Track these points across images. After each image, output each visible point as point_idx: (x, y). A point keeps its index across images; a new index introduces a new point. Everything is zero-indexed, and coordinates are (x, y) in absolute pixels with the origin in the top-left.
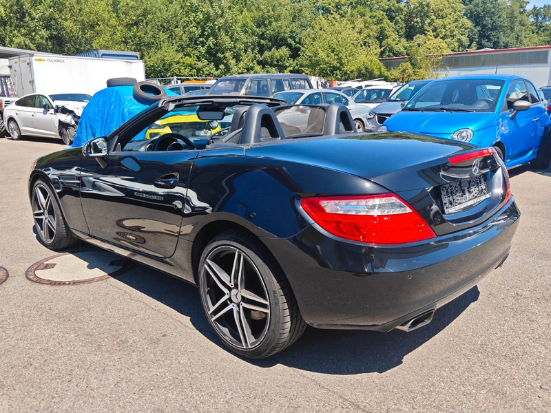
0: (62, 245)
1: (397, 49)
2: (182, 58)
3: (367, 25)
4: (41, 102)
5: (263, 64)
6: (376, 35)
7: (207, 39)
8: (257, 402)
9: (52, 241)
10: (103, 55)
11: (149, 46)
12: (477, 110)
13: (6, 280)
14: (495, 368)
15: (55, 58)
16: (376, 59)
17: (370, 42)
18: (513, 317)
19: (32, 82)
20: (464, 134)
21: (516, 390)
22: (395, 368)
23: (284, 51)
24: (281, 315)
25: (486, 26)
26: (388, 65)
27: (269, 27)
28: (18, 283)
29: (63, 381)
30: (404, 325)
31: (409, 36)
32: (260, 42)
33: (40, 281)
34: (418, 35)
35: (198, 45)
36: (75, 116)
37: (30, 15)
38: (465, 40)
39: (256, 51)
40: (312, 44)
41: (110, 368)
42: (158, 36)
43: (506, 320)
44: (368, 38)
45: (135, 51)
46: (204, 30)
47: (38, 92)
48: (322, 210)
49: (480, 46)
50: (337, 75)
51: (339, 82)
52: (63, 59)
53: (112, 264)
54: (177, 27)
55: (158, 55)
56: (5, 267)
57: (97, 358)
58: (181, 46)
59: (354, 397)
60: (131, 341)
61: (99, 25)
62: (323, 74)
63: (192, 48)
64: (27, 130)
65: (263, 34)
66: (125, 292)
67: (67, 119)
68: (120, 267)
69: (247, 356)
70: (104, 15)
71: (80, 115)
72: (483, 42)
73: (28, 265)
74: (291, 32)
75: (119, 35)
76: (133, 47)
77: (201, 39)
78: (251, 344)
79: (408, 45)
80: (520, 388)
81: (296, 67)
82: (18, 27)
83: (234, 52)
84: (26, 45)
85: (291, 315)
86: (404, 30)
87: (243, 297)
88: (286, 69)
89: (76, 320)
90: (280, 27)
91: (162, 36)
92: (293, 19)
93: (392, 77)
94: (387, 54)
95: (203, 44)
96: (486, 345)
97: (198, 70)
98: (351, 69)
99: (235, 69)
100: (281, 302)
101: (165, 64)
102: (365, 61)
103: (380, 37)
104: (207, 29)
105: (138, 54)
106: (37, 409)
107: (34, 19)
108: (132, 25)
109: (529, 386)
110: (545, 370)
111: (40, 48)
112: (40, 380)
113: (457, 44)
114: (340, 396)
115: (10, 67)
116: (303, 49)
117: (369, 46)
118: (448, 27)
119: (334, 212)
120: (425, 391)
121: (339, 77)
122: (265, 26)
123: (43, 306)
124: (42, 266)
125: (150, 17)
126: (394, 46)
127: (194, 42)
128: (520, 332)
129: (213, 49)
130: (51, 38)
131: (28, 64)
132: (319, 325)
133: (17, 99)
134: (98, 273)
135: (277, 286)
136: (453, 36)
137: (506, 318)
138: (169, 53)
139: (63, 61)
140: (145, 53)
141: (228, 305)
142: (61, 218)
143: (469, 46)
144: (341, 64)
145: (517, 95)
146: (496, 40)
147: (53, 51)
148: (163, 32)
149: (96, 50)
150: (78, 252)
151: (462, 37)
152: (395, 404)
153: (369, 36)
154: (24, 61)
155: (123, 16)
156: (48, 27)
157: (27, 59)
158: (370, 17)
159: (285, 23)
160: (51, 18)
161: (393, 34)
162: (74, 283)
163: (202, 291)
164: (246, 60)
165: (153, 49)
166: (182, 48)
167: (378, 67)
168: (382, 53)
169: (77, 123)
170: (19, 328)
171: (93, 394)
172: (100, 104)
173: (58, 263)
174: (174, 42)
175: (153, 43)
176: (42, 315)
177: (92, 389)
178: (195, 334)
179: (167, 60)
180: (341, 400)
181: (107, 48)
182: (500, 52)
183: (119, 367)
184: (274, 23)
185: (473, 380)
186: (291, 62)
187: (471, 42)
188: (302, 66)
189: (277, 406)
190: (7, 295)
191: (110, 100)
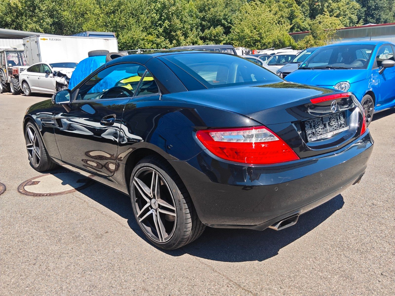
0: (45, 169)
1: (303, 26)
2: (146, 36)
3: (281, 8)
4: (44, 68)
5: (204, 39)
6: (287, 15)
7: (164, 22)
8: (166, 282)
9: (38, 165)
10: (90, 35)
11: (123, 28)
12: (353, 68)
13: (3, 192)
14: (347, 259)
15: (54, 38)
16: (286, 33)
17: (282, 21)
18: (367, 221)
19: (39, 55)
20: (343, 86)
21: (362, 276)
22: (272, 258)
23: (220, 29)
24: (184, 218)
25: (371, 7)
26: (296, 38)
27: (208, 12)
28: (12, 194)
29: (30, 264)
30: (274, 225)
31: (313, 16)
32: (202, 23)
33: (27, 194)
34: (319, 15)
35: (157, 26)
36: (67, 78)
37: (39, 8)
38: (355, 18)
39: (199, 30)
40: (240, 23)
41: (64, 255)
42: (129, 20)
43: (361, 224)
44: (281, 18)
45: (113, 32)
46: (161, 16)
47: (43, 62)
48: (211, 139)
49: (366, 22)
50: (258, 46)
51: (259, 51)
52: (60, 38)
53: (79, 181)
54: (142, 14)
55: (129, 35)
56: (5, 183)
57: (57, 248)
58: (145, 27)
59: (238, 279)
60: (82, 236)
61: (87, 14)
62: (248, 45)
63: (153, 28)
64: (35, 89)
65: (204, 17)
66: (85, 201)
67: (62, 80)
68: (84, 184)
69: (163, 248)
70: (90, 6)
71: (70, 77)
72: (368, 19)
73: (21, 182)
74: (225, 15)
75: (101, 21)
76: (112, 29)
77: (159, 22)
78: (165, 239)
79: (312, 23)
80: (365, 275)
81: (228, 41)
82: (31, 16)
83: (183, 31)
84: (37, 30)
85: (192, 217)
86: (309, 12)
87: (159, 205)
88: (221, 42)
89: (47, 221)
90: (217, 12)
91: (132, 21)
92: (226, 5)
93: (299, 46)
94: (296, 29)
95: (161, 25)
96: (343, 242)
97: (158, 45)
98: (269, 41)
99: (184, 43)
100: (184, 208)
101: (134, 41)
102: (279, 35)
103: (290, 17)
104: (164, 14)
105: (114, 34)
106: (8, 283)
107: (42, 11)
108: (111, 13)
109: (373, 273)
110: (387, 261)
111: (46, 31)
112: (14, 263)
113: (349, 20)
114: (228, 278)
115: (24, 45)
116: (233, 27)
117: (282, 24)
118: (341, 8)
119: (220, 141)
120: (292, 275)
121: (259, 47)
122: (206, 11)
123: (26, 211)
124: (30, 183)
125: (123, 7)
126: (301, 24)
127: (154, 24)
128: (371, 232)
129: (168, 29)
130: (54, 24)
131: (36, 42)
132: (212, 225)
133: (28, 67)
134: (68, 187)
135: (181, 196)
136: (345, 15)
137: (362, 222)
138: (137, 33)
139: (60, 40)
140: (120, 33)
141: (149, 210)
142: (43, 149)
143: (358, 22)
144: (261, 38)
145: (386, 56)
146: (378, 17)
147: (56, 33)
148: (132, 18)
149: (85, 31)
150: (57, 173)
151: (352, 15)
152: (268, 285)
153: (282, 16)
154: (33, 40)
155: (103, 7)
156: (51, 16)
157: (35, 39)
158: (283, 3)
159: (220, 9)
160: (54, 10)
161: (300, 15)
162: (50, 195)
163: (132, 200)
164: (192, 36)
165: (125, 30)
166: (146, 29)
167: (289, 39)
168: (292, 29)
169: (68, 83)
170: (6, 226)
171: (49, 273)
172: (83, 69)
173: (41, 181)
174: (140, 25)
175: (125, 26)
176: (23, 217)
177: (49, 270)
178: (129, 231)
179: (135, 38)
180: (227, 281)
181: (94, 30)
182: (380, 26)
183: (71, 255)
184: (212, 9)
185: (330, 268)
186: (224, 37)
187: (359, 19)
188: (232, 40)
189: (180, 284)
190: (2, 203)
191: (90, 66)
